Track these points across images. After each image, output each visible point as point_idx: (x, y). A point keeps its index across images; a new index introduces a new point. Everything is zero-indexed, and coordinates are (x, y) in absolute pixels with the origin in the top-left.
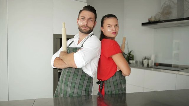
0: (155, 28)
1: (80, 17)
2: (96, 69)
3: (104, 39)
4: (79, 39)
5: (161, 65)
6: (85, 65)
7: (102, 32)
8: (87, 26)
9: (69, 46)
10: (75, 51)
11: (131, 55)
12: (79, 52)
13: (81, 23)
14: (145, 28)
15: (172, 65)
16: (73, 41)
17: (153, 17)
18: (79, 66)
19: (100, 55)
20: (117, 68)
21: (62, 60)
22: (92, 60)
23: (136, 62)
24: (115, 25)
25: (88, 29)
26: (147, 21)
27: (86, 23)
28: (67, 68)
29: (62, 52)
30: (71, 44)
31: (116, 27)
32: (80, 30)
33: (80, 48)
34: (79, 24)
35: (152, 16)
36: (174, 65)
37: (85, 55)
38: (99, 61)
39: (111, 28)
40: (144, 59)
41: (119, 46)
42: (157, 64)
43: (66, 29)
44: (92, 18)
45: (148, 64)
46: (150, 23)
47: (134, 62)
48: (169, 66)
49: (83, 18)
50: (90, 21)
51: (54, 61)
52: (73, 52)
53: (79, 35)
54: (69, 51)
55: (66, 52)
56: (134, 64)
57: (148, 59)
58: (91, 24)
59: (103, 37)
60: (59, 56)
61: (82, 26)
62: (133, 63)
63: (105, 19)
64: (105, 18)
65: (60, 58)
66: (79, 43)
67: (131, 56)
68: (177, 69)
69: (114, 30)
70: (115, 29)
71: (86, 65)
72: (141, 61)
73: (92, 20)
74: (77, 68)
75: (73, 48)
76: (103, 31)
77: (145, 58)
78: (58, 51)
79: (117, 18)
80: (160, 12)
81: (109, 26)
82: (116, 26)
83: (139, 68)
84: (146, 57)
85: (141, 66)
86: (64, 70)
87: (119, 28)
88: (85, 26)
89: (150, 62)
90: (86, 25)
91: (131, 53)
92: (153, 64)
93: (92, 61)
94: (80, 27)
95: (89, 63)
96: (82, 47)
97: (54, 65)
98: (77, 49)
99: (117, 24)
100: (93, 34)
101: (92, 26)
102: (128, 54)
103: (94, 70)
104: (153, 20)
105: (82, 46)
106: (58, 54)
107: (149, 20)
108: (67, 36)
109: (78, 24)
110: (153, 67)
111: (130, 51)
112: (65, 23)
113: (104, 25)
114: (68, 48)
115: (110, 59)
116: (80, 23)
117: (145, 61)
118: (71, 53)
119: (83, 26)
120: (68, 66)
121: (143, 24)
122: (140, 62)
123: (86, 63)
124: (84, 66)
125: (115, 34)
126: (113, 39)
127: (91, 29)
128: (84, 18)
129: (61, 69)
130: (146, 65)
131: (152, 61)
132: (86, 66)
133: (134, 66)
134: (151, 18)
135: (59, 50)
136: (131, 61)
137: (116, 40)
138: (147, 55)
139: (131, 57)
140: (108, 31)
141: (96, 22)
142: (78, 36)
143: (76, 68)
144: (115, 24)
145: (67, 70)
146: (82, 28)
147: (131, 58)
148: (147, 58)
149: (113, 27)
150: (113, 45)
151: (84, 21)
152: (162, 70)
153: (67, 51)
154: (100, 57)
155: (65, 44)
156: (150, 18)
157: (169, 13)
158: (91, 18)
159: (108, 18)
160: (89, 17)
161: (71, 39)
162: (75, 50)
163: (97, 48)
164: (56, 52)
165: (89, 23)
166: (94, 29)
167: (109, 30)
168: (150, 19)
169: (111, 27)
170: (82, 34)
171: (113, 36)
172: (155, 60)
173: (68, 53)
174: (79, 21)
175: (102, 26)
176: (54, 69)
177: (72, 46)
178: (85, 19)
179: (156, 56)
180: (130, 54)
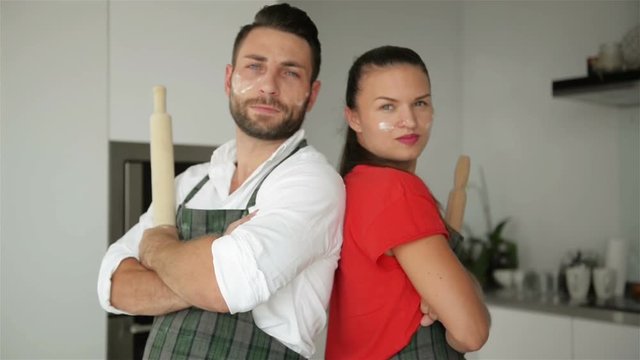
1: (242, 61)
2: (323, 317)
3: (358, 168)
4: (236, 164)
6: (266, 296)
7: (352, 135)
8: (275, 101)
9: (186, 201)
10: (216, 225)
11: (502, 241)
12: (239, 232)
13: (244, 88)
14: (568, 104)
16: (207, 178)
17: (611, 52)
18: (236, 302)
19: (338, 248)
20: (424, 309)
21: (151, 271)
22: (300, 270)
23: (531, 280)
24: (413, 98)
25: (278, 118)
26: (581, 72)
27: (268, 88)
28: (177, 312)
29: (152, 234)
30: (196, 189)
31: (418, 108)
32: (241, 120)
33: (241, 215)
34: (235, 91)
35: (603, 47)
37: (265, 248)
38: (338, 275)
39: (394, 117)
40: (568, 261)
41: (434, 202)
43: (170, 118)
44: (298, 66)
45: (592, 290)
46: (596, 80)
47: (519, 276)
49: (254, 61)
50: (291, 78)
51: (112, 279)
52: (207, 231)
53: (236, 146)
54: (185, 227)
55: (174, 232)
56: (520, 287)
57: (593, 264)
58: (292, 94)
59: (355, 157)
60: (134, 252)
61: (249, 102)
62: (514, 285)
63: (366, 72)
64: (365, 68)
65: (140, 263)
66: (234, 186)
67: (503, 248)
69: (410, 123)
70: (415, 119)
71: (273, 296)
72: (555, 274)
73: (296, 75)
74: (227, 314)
75: (207, 212)
76: (356, 128)
77: (577, 260)
78: (131, 226)
79: (423, 65)
81: (383, 107)
82: (420, 102)
83: (548, 309)
84: (579, 255)
85: (556, 300)
86: (161, 320)
87: (432, 111)
88: (264, 102)
89: (601, 277)
90: (268, 97)
91: (505, 234)
92: (620, 289)
93: (302, 275)
94: (238, 105)
95: (285, 286)
96: (251, 210)
97: (115, 300)
98: (228, 217)
99: (423, 94)
100: (303, 144)
101: (300, 104)
102: (485, 239)
103: (310, 322)
104: (610, 65)
105: (252, 202)
106: (131, 243)
107: (590, 68)
108: (178, 149)
109: (231, 94)
110: (621, 304)
111: (495, 223)
112: (164, 91)
113: (362, 99)
114: (183, 214)
115: (388, 264)
116: (240, 90)
117: (576, 276)
118: (199, 235)
119: (256, 100)
120: (182, 305)
121: (561, 87)
122: (550, 279)
123: (274, 289)
124: (260, 304)
125: (414, 143)
126: (404, 166)
127: (295, 116)
128: (258, 64)
129: (146, 320)
130: (579, 292)
131: (613, 275)
132: (270, 303)
133: (520, 297)
134: (602, 54)
135: (137, 221)
136: (503, 276)
137: (421, 170)
138: (586, 244)
139: (503, 255)
140: (382, 131)
141: (319, 84)
142: (233, 152)
143: (219, 314)
144: (414, 93)
145: (178, 322)
146: (252, 113)
147: (504, 261)
148: (583, 257)
149: (404, 109)
150: (405, 195)
151: (259, 79)
153: (177, 227)
154: (341, 254)
155: (168, 191)
156: (594, 53)
158: (291, 64)
159: (381, 69)
160: (284, 59)
161: (199, 166)
162: (217, 222)
163: (328, 210)
164: (123, 233)
165: (284, 86)
166: (308, 116)
167: (382, 125)
168: (596, 59)
169: (395, 108)
170: (250, 142)
171: (402, 152)
172: (629, 267)
173: (181, 237)
174: (237, 76)
175: (351, 102)
176: (111, 316)
177: (201, 203)
178: (266, 68)
180: (495, 236)
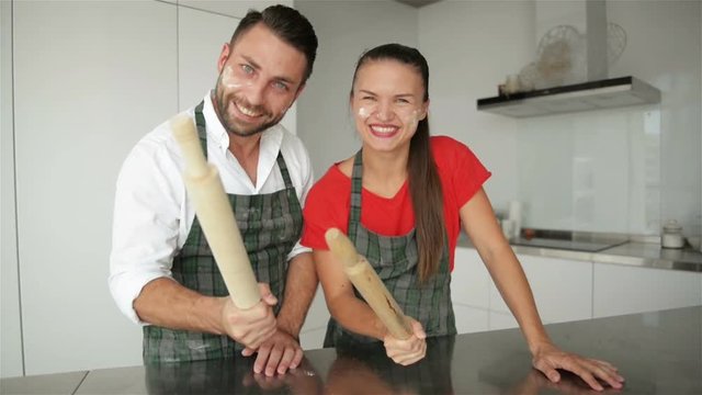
0: (518, 117)
1: (237, 58)
5: (540, 234)
14: (487, 115)
15: (574, 235)
17: (513, 79)
26: (495, 94)
35: (508, 78)
36: (578, 232)
42: (529, 232)
46: (504, 98)
48: (564, 236)
57: (501, 218)
61: (232, 97)
68: (595, 247)
80: (532, 64)
89: (507, 225)
92: (517, 233)
104: (513, 89)
107: (500, 91)
110: (518, 241)
116: (228, 83)
121: (483, 103)
131: (514, 224)
134: (508, 81)
151: (249, 83)
152: (543, 251)
156: (503, 82)
157: (564, 65)
168: (504, 86)
172: (524, 219)
178: (258, 75)
179: (526, 207)
